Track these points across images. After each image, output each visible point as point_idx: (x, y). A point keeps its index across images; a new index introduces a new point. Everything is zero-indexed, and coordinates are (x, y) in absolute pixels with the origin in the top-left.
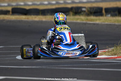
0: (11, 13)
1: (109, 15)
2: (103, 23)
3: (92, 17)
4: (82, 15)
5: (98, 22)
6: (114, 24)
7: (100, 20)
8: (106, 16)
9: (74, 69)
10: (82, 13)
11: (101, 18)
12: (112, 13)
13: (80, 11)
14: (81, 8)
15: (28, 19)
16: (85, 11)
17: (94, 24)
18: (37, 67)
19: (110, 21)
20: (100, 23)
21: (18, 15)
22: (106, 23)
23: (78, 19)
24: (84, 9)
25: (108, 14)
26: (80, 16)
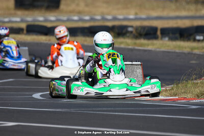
0: (25, 32)
1: (167, 39)
2: (158, 50)
3: (143, 41)
4: (128, 37)
5: (150, 48)
6: (173, 51)
7: (153, 45)
8: (161, 39)
9: (117, 114)
10: (128, 35)
11: (155, 42)
12: (171, 35)
13: (124, 31)
14: (126, 27)
15: (50, 40)
16: (131, 32)
17: (145, 51)
18: (64, 110)
19: (168, 46)
20: (153, 49)
21: (36, 35)
22: (163, 49)
23: (121, 43)
24: (130, 29)
25: (165, 37)
26: (124, 38)
